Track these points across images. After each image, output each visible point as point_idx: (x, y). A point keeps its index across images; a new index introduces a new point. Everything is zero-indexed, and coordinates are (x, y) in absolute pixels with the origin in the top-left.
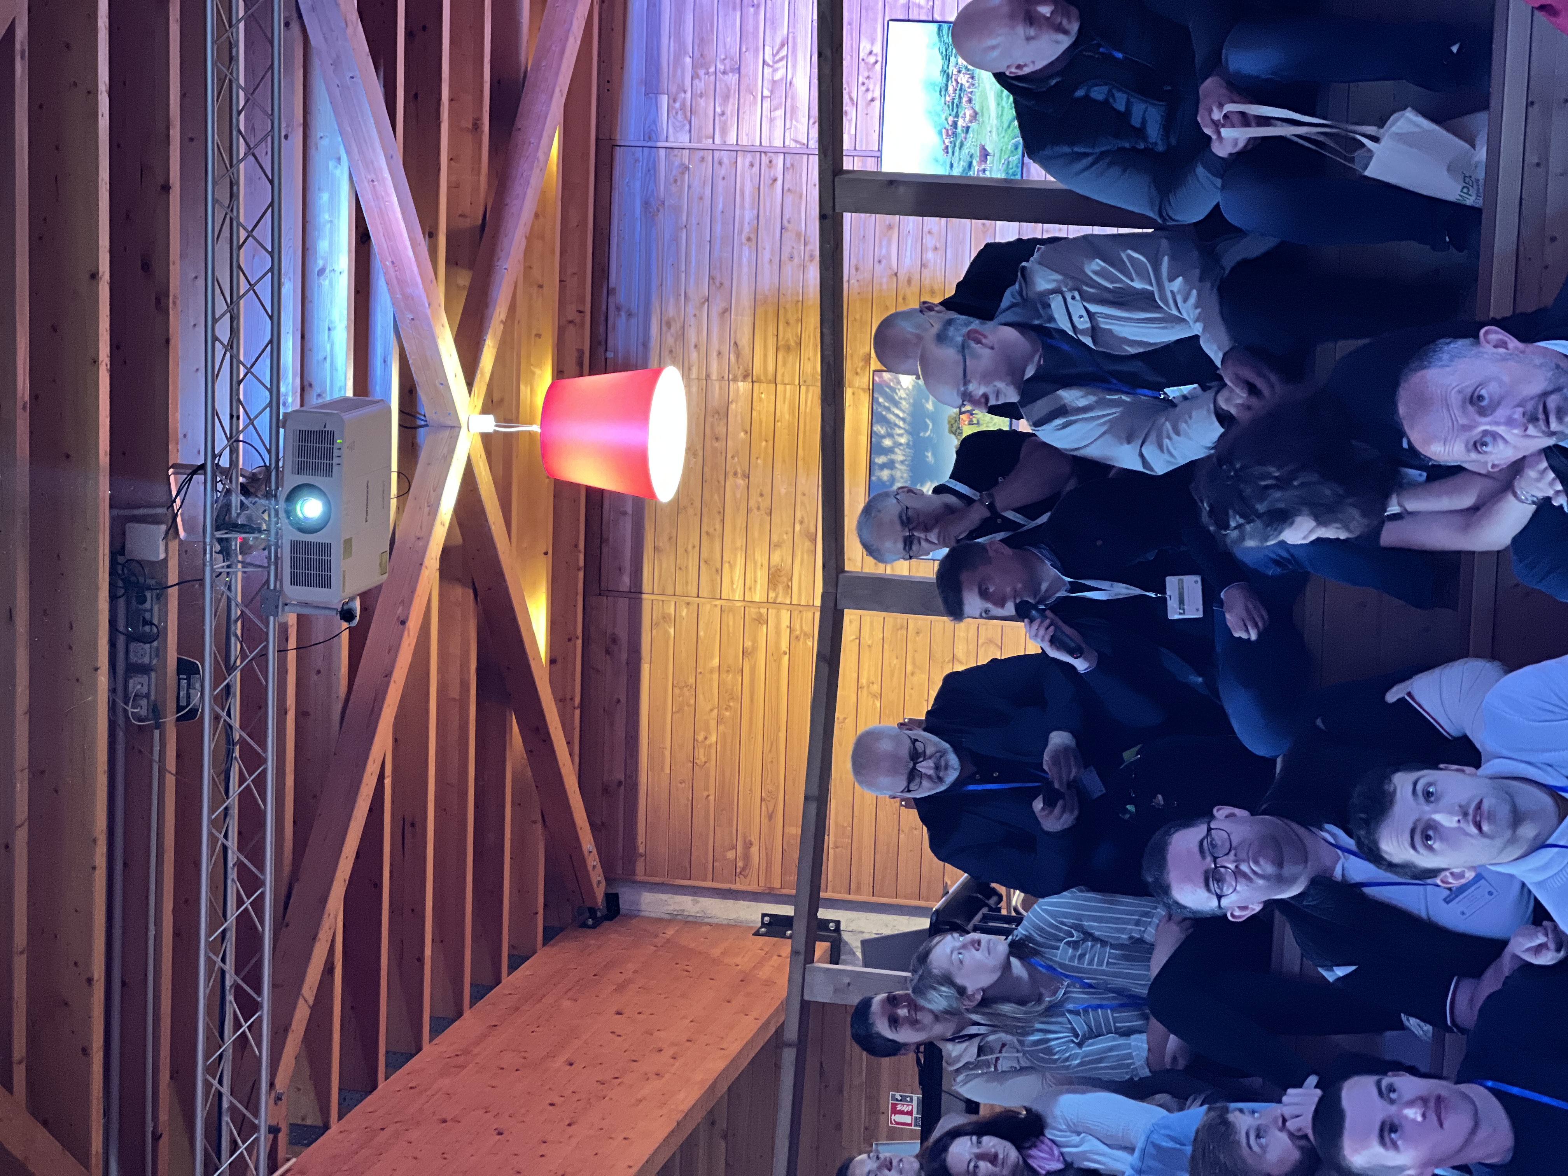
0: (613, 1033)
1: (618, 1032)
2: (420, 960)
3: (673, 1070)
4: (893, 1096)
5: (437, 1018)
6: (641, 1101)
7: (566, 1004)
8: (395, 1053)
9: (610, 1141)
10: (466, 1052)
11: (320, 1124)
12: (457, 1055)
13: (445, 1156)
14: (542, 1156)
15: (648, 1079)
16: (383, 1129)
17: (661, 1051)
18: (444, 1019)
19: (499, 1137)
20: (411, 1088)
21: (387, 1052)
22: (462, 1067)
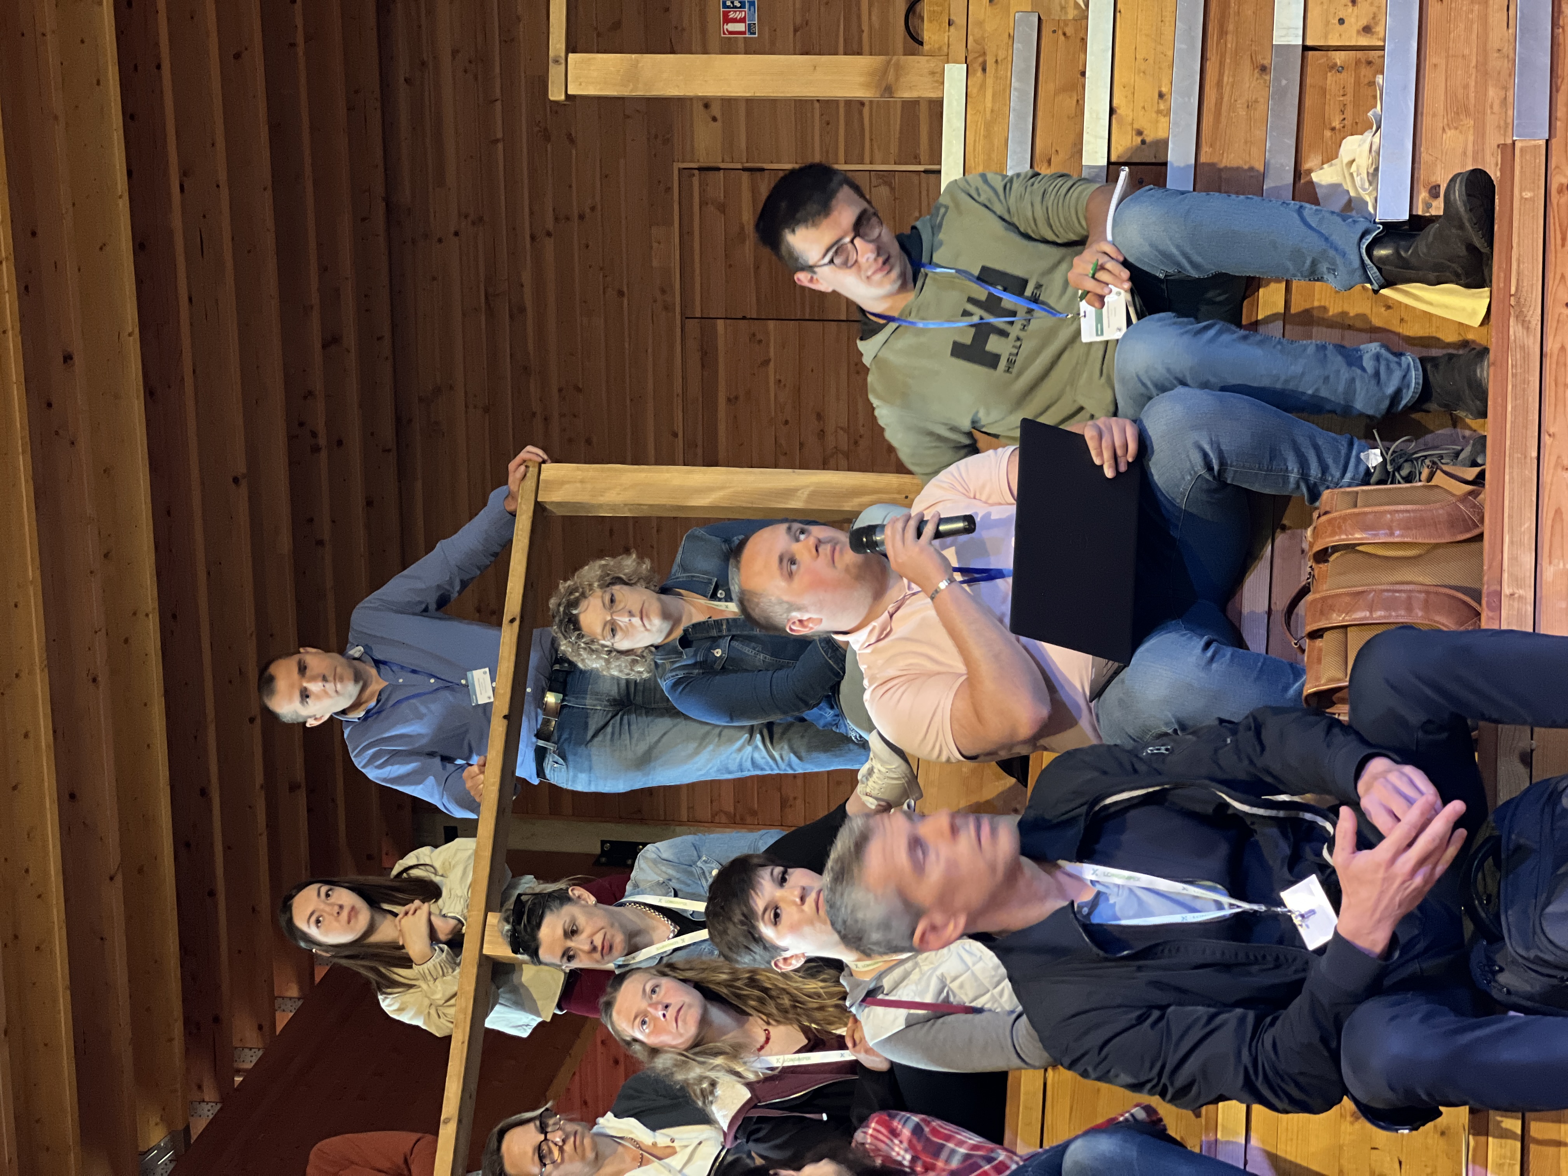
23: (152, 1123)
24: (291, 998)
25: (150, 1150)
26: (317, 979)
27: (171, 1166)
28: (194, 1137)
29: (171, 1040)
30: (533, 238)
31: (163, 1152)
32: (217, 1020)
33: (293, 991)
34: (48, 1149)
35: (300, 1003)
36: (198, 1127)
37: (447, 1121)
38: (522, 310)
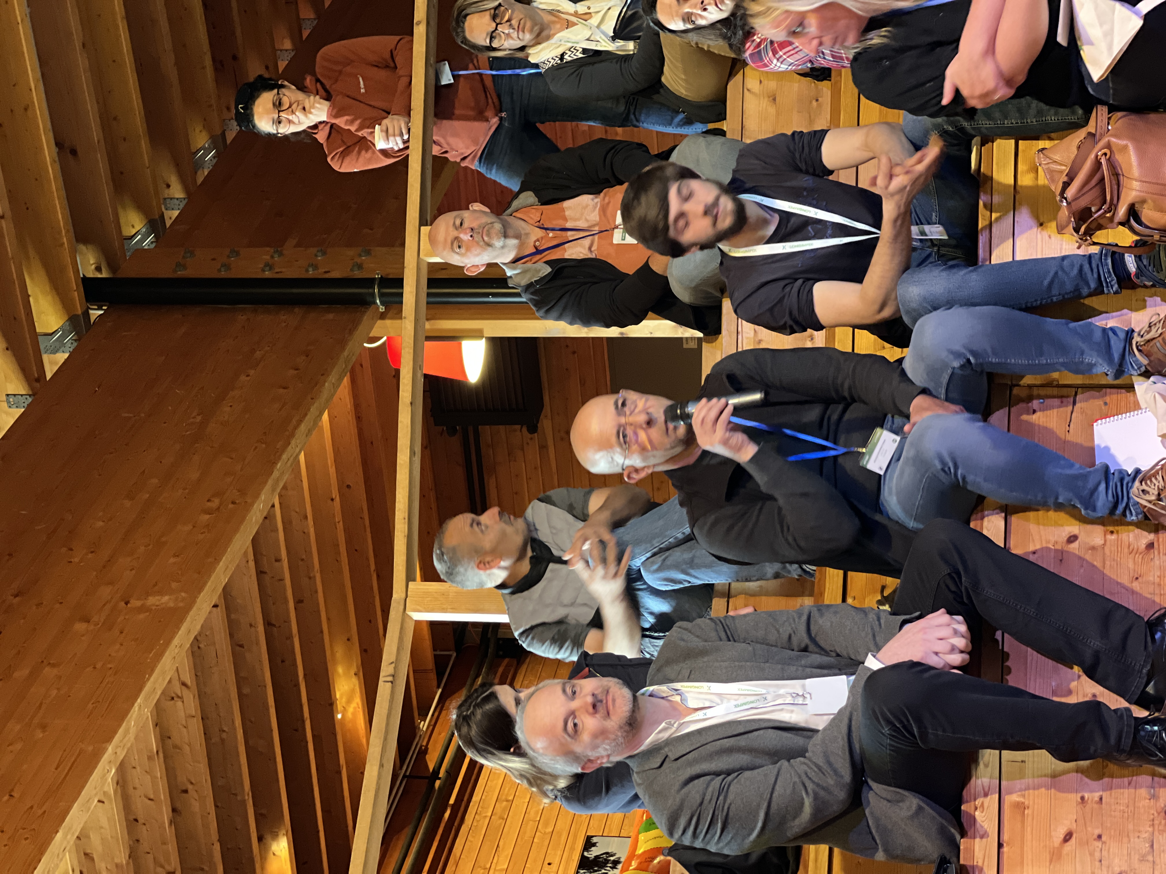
23: (197, 130)
24: (286, 50)
25: (199, 151)
26: (304, 37)
27: (215, 161)
28: (228, 142)
29: (204, 68)
31: (207, 151)
32: (235, 58)
33: (287, 44)
34: (125, 140)
35: (293, 54)
36: (230, 136)
37: (419, 23)
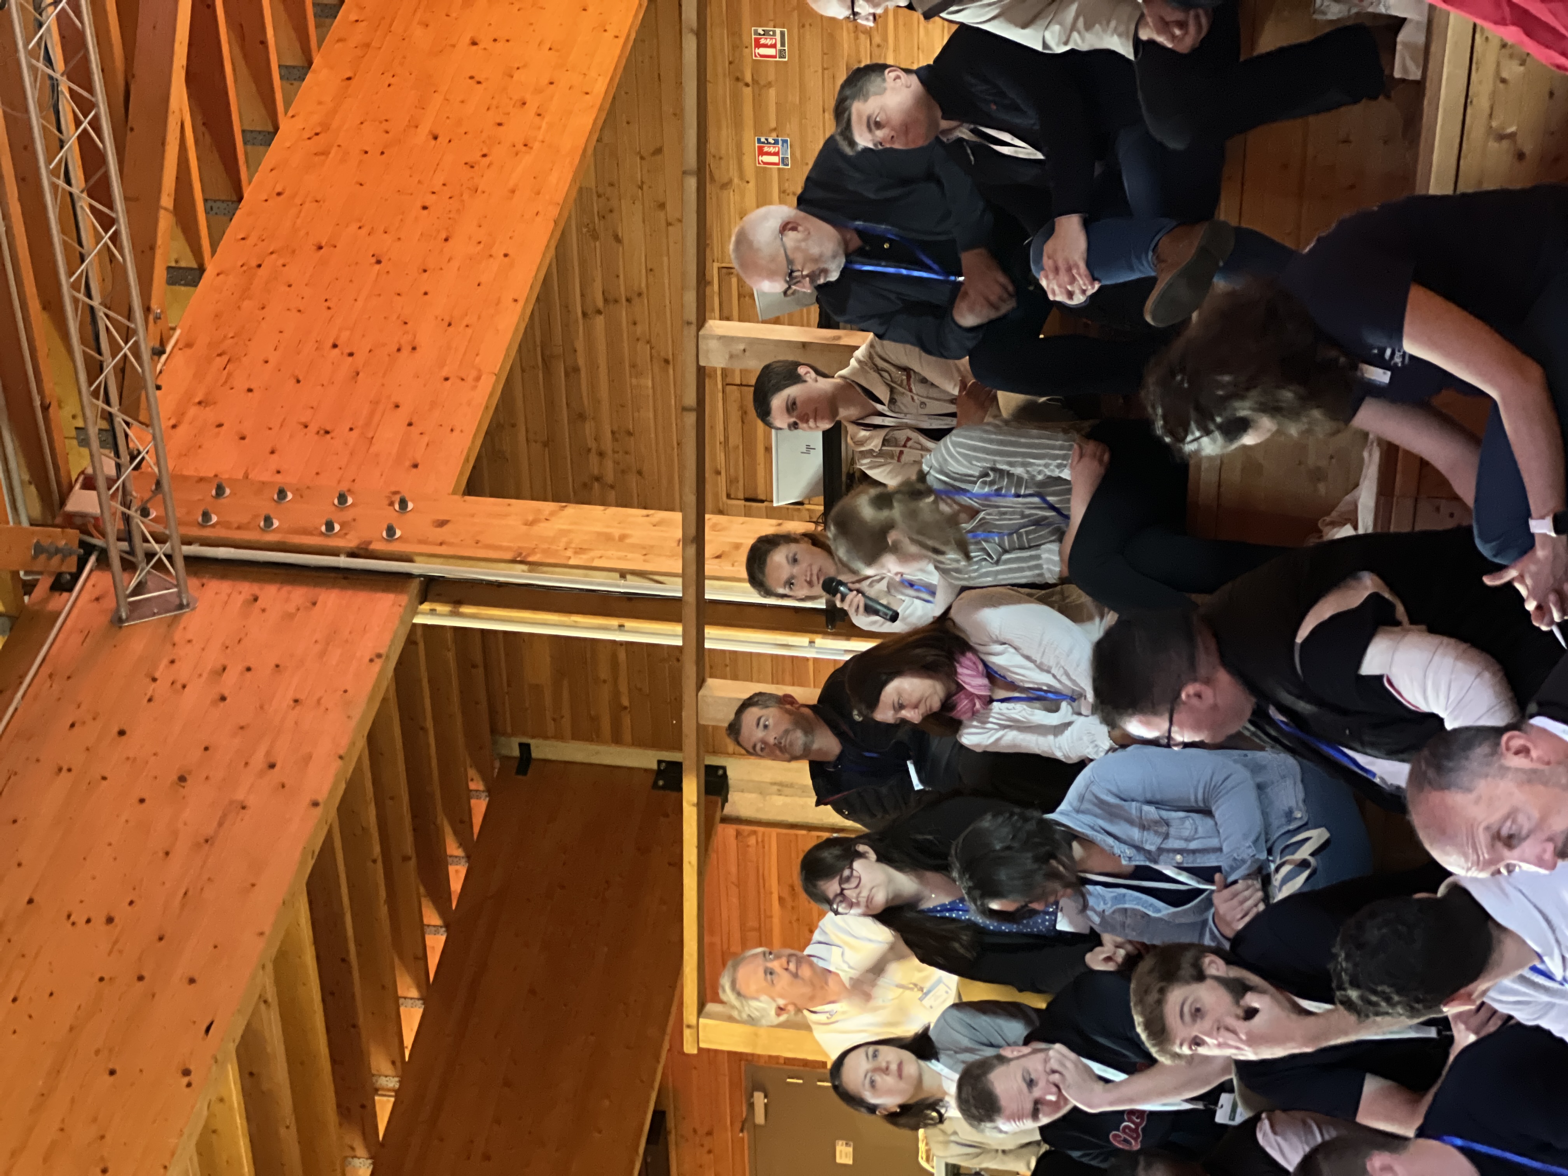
0: (472, 78)
1: (477, 79)
2: (264, 43)
3: (540, 137)
4: (756, 33)
5: (287, 67)
6: (513, 191)
7: (418, 32)
8: (252, 131)
9: (491, 260)
10: (325, 126)
11: (195, 266)
12: (317, 134)
13: (327, 304)
14: (426, 294)
15: (517, 154)
16: (259, 266)
17: (524, 104)
18: (294, 67)
19: (377, 267)
20: (279, 194)
21: (243, 131)
22: (325, 153)
30: (584, 314)
38: (576, 370)
